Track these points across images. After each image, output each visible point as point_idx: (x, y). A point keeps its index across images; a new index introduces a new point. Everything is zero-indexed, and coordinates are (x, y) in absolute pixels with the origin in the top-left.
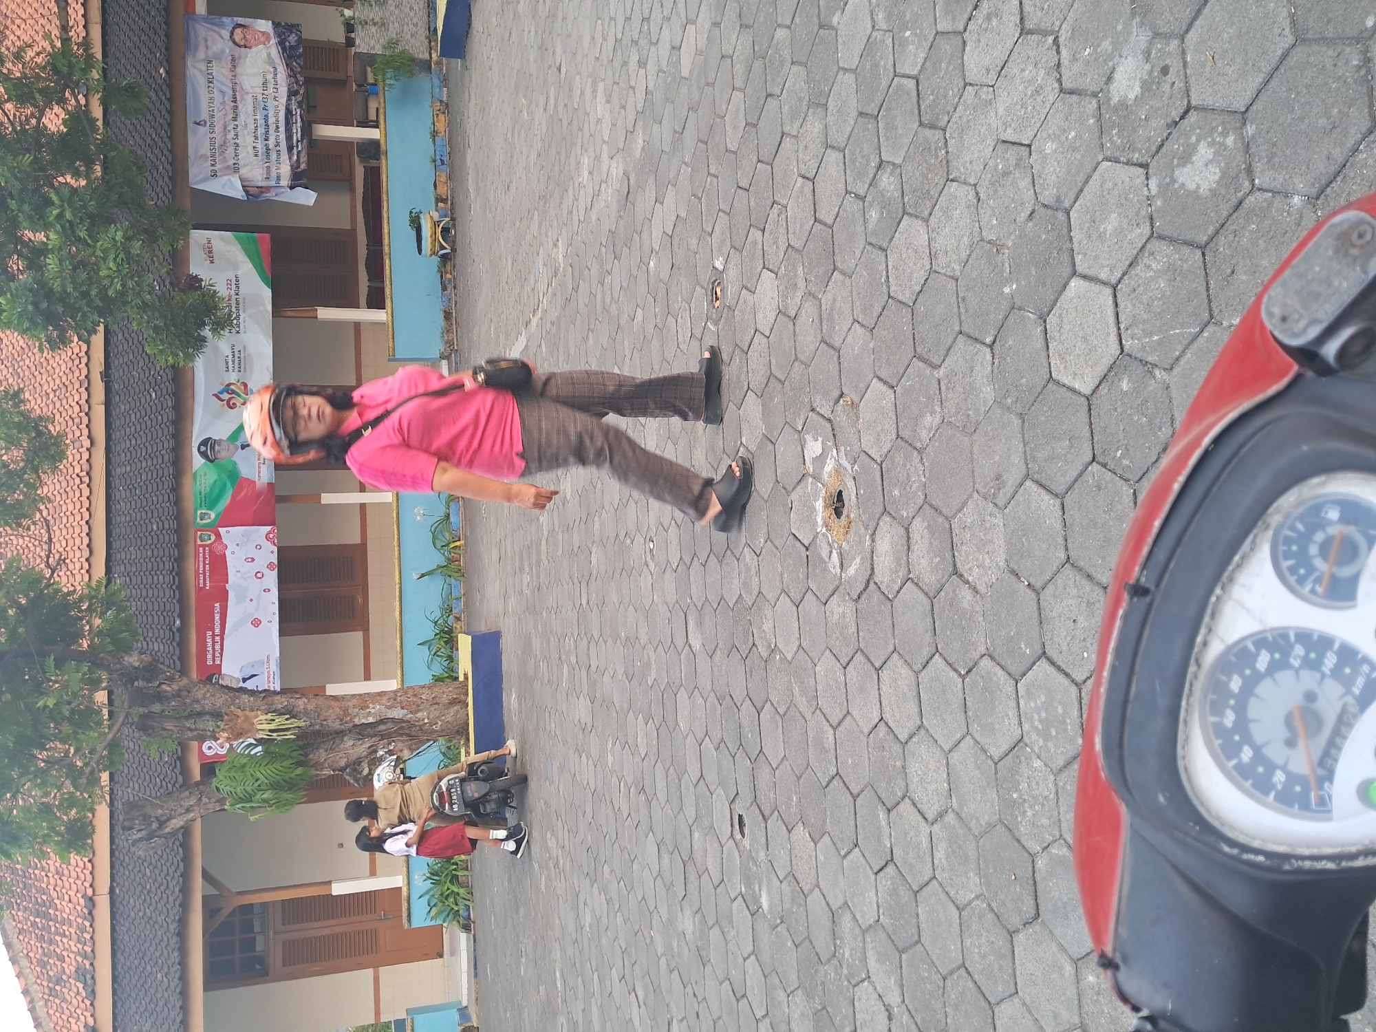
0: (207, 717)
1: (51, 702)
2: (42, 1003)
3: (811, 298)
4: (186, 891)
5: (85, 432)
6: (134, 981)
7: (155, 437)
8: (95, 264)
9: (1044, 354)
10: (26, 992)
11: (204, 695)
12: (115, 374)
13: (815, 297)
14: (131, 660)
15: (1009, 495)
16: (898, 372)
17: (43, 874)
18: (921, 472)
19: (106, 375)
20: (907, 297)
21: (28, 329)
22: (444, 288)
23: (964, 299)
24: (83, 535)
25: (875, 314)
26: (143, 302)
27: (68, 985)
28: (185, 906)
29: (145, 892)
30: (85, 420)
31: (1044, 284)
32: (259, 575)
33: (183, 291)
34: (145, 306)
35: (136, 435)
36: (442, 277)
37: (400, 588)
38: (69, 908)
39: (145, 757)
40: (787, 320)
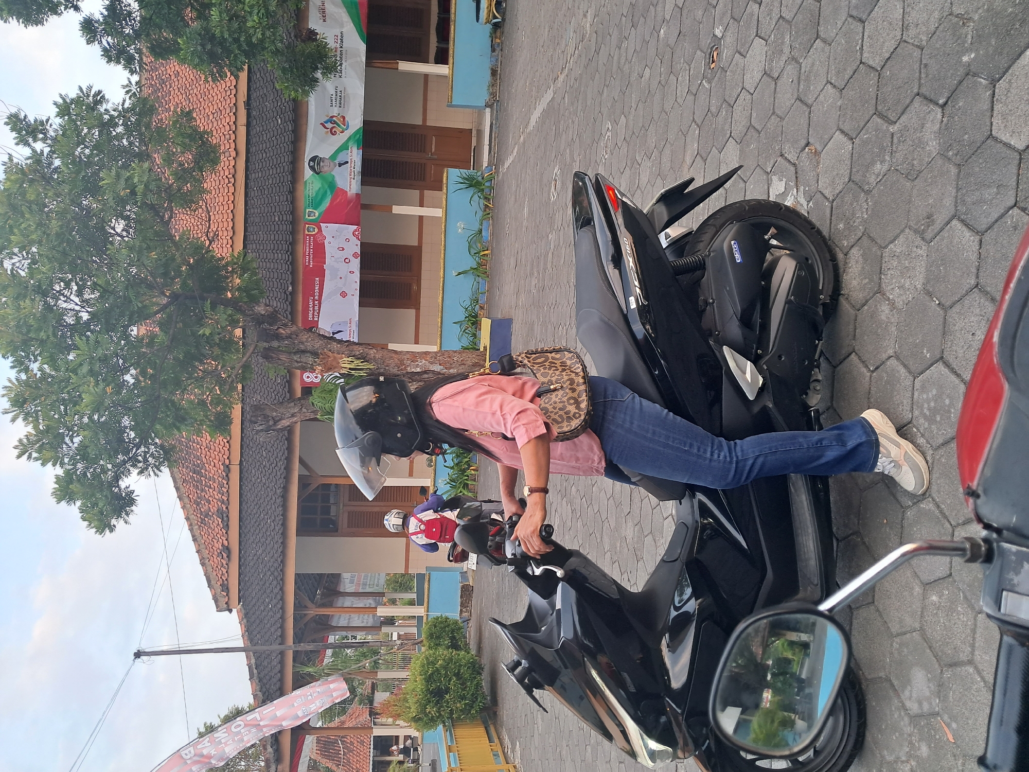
0: (308, 355)
1: (208, 332)
2: (197, 527)
3: (793, 62)
4: (288, 469)
5: (233, 145)
6: (252, 522)
7: (279, 152)
8: (244, 17)
9: (989, 114)
10: (187, 519)
11: (307, 339)
12: (254, 104)
13: (797, 62)
14: (259, 309)
15: (936, 231)
16: (858, 126)
17: (198, 446)
18: (864, 210)
19: (248, 104)
20: (876, 62)
21: (197, 65)
22: (493, 50)
23: (926, 65)
24: (229, 220)
25: (847, 77)
26: (276, 49)
27: (212, 519)
28: (287, 478)
29: (262, 466)
30: (233, 137)
31: (1001, 54)
32: (347, 261)
33: (303, 41)
34: (277, 52)
35: (266, 150)
36: (492, 41)
37: (444, 281)
38: (214, 471)
39: (265, 378)
40: (770, 80)
